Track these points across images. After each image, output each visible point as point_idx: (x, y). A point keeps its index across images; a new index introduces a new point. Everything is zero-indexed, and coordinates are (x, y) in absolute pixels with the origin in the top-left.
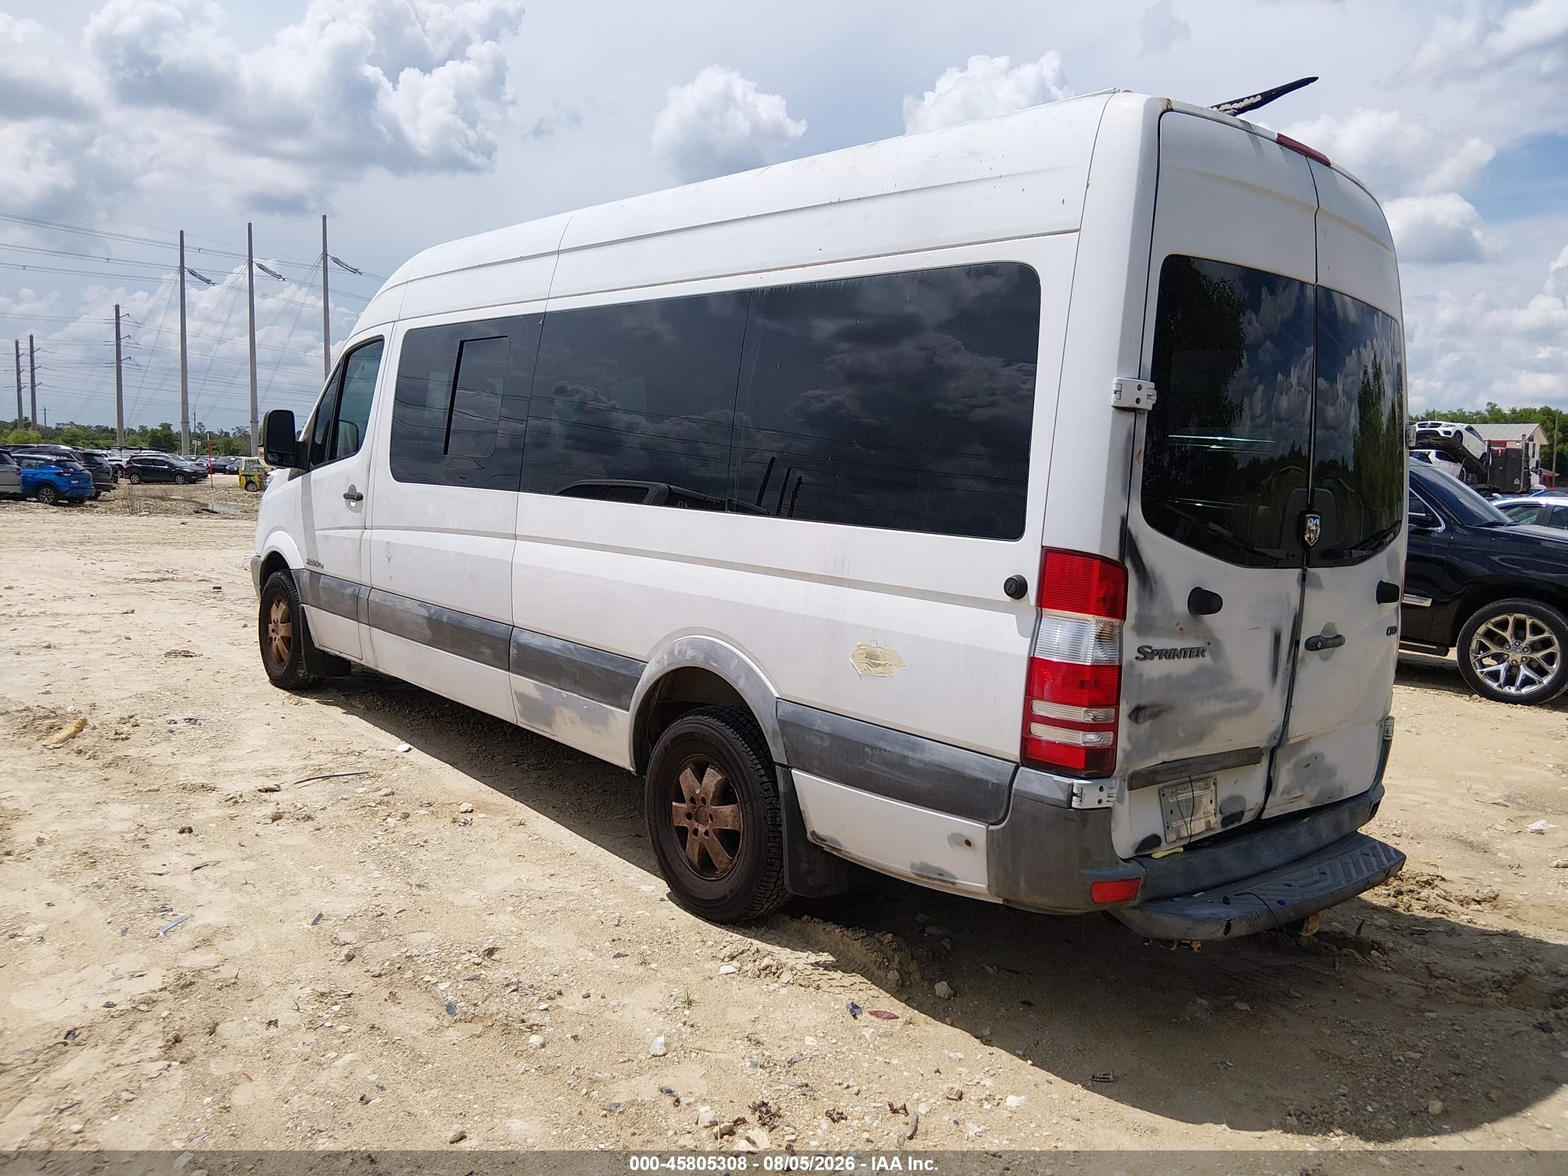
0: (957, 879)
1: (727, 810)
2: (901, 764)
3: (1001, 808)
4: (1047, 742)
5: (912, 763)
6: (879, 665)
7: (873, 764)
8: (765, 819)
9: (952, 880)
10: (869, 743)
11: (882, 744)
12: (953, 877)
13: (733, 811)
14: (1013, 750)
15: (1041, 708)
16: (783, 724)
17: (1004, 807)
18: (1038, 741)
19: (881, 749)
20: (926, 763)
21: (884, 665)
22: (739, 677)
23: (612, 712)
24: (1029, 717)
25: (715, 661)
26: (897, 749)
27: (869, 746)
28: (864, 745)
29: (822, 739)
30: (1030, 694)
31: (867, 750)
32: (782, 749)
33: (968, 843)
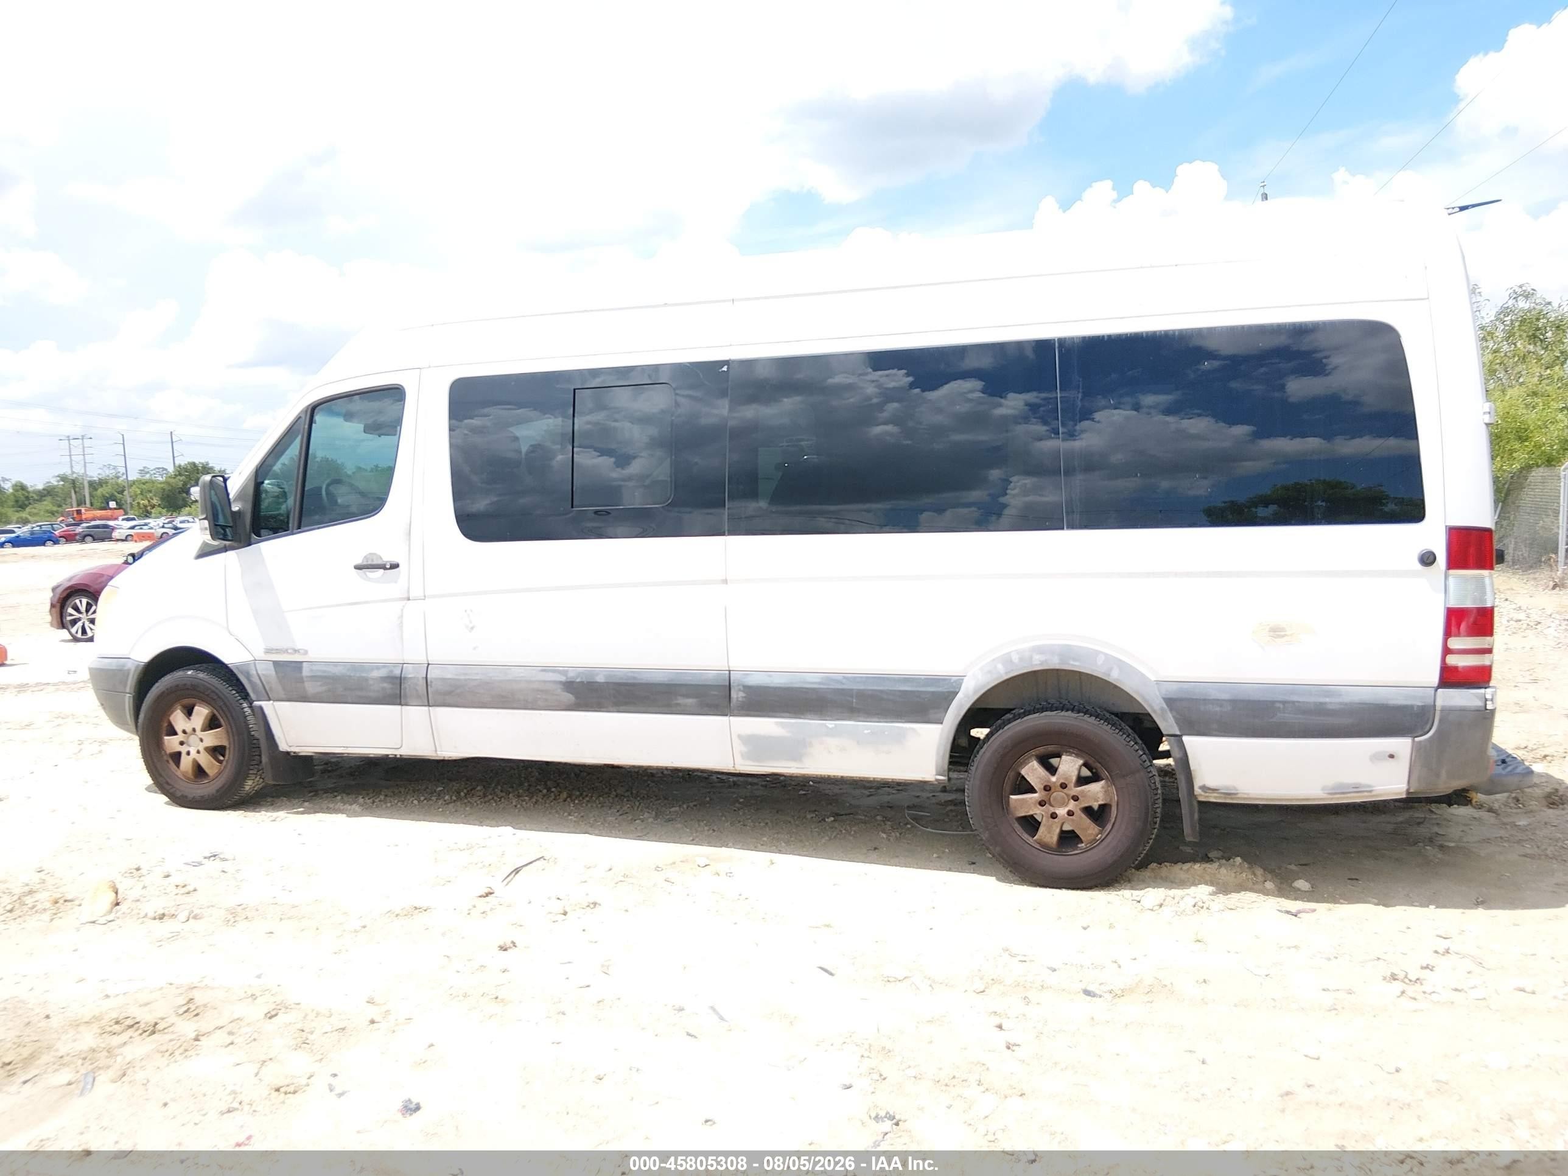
0: (1373, 787)
1: (1096, 788)
2: (1320, 710)
3: (1427, 723)
4: (1464, 668)
5: (1330, 707)
6: (1285, 635)
7: (1287, 715)
8: (1150, 786)
9: (1368, 789)
10: (1280, 699)
11: (1295, 698)
12: (1369, 786)
13: (1103, 787)
14: (1434, 678)
15: (1455, 643)
16: (1170, 702)
17: (1430, 723)
18: (1455, 669)
19: (1293, 702)
20: (1346, 704)
21: (1291, 635)
22: (1111, 669)
23: (913, 729)
24: (1447, 651)
25: (1074, 660)
26: (1312, 699)
27: (1280, 702)
28: (1273, 702)
29: (1221, 706)
30: (1448, 633)
31: (1278, 705)
32: (1172, 721)
33: (1392, 756)
